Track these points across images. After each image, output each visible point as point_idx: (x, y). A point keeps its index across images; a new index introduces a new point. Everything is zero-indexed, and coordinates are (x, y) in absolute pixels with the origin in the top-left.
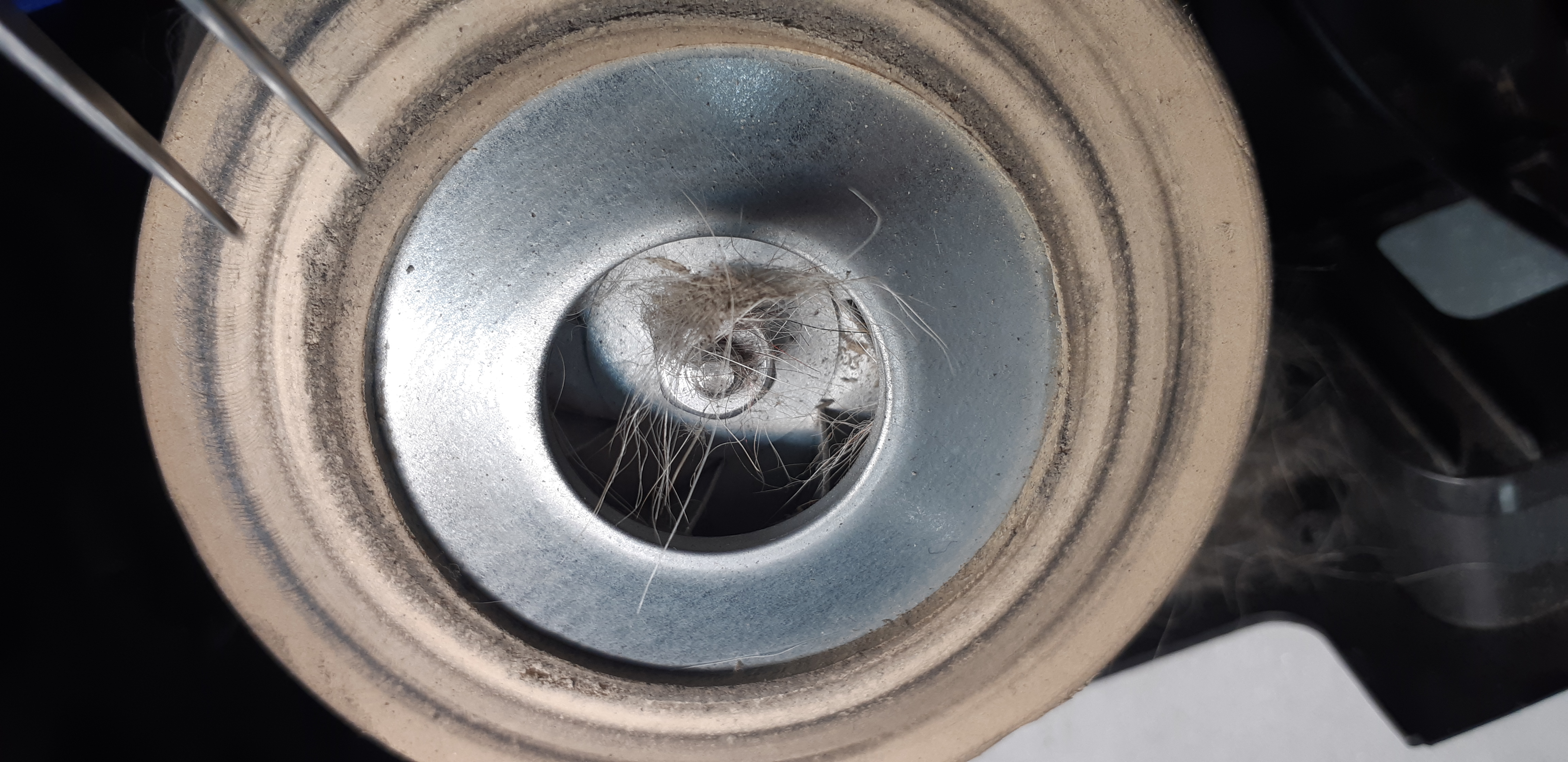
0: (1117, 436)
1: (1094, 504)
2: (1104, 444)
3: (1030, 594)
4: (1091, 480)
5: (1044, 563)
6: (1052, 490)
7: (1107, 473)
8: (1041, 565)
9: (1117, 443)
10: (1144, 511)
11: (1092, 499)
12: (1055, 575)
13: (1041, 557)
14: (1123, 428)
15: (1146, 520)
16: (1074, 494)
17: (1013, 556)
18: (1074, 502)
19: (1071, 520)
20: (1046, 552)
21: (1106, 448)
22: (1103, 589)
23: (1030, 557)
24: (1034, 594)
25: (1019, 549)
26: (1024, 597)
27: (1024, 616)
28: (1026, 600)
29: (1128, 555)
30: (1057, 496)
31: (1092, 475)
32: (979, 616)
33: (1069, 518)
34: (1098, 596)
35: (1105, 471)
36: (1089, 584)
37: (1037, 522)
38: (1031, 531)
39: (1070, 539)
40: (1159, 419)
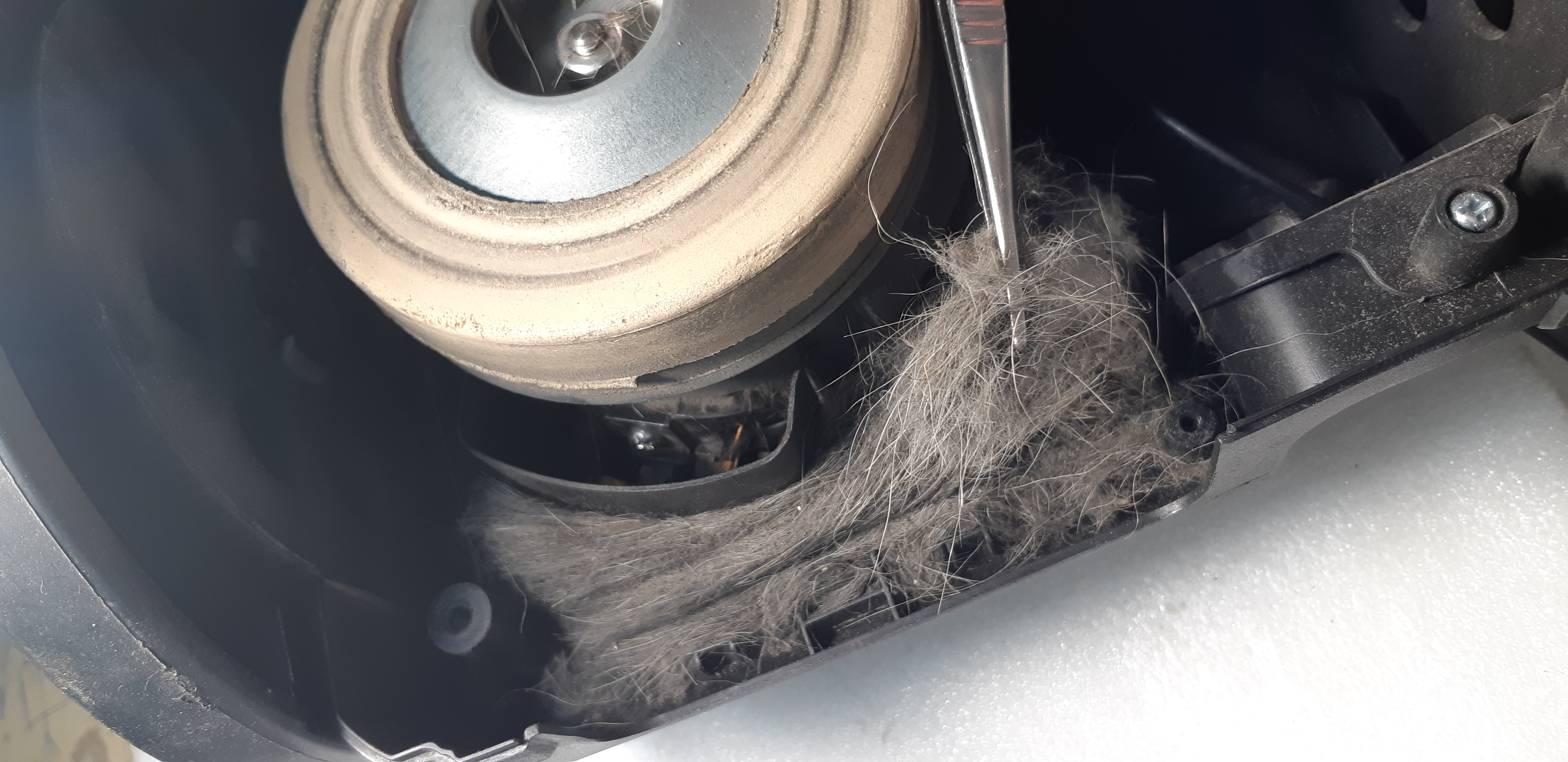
0: (814, 27)
1: (803, 71)
2: (805, 31)
3: (763, 134)
4: (799, 54)
5: (771, 111)
6: (772, 59)
7: (809, 51)
8: (769, 112)
9: (814, 32)
10: (839, 78)
11: (801, 67)
12: (779, 120)
13: (768, 106)
14: (817, 22)
15: (840, 85)
16: (788, 63)
17: (748, 103)
18: (788, 68)
19: (787, 81)
20: (771, 102)
21: (807, 34)
22: (816, 133)
23: (760, 105)
24: (765, 134)
25: (752, 98)
26: (759, 137)
27: (761, 150)
28: (760, 138)
29: (831, 110)
30: (775, 63)
31: (799, 51)
32: (727, 148)
33: (786, 80)
34: (813, 139)
35: (807, 49)
36: (805, 129)
37: (763, 80)
38: (760, 86)
39: (788, 94)
40: (841, 17)
